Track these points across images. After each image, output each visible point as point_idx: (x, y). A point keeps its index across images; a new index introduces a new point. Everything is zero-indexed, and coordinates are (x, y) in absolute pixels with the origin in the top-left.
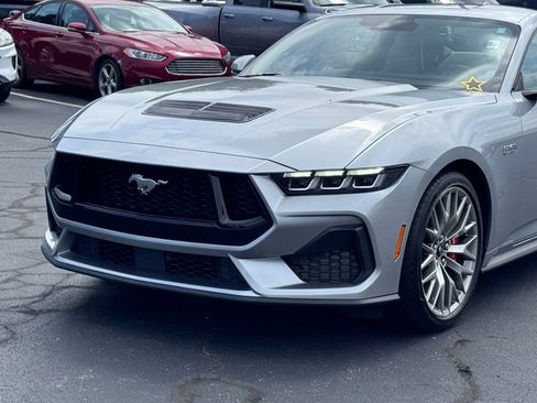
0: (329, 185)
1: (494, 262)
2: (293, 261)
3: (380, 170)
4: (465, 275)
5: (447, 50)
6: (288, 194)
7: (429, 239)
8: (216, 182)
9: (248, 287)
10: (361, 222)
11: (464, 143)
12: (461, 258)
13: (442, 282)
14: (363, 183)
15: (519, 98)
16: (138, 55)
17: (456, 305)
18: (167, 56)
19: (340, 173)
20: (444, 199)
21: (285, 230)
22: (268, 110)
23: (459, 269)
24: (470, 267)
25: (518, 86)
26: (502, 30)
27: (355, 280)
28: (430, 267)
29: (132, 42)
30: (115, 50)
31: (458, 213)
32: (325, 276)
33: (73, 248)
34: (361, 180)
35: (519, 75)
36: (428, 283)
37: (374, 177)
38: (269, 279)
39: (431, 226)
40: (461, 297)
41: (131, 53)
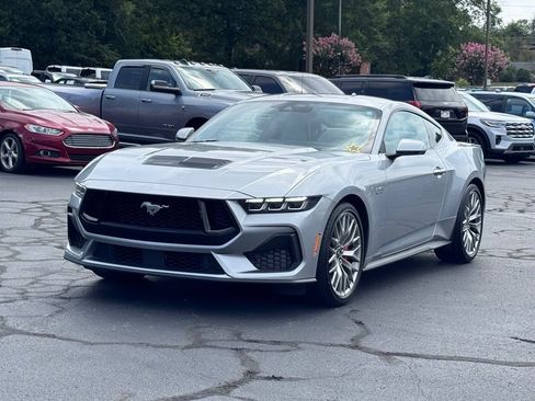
0: (274, 207)
1: (370, 266)
2: (251, 256)
3: (305, 198)
4: (354, 271)
5: (324, 127)
6: (249, 213)
7: (333, 245)
8: (203, 205)
9: (223, 273)
10: (294, 230)
11: (352, 185)
12: (351, 259)
13: (340, 274)
14: (294, 207)
15: (383, 157)
16: (37, 129)
17: (348, 290)
18: (64, 130)
19: (281, 200)
20: (342, 219)
21: (248, 235)
22: (229, 161)
23: (350, 266)
24: (356, 266)
25: (382, 150)
26: (370, 113)
27: (290, 268)
28: (333, 263)
29: (33, 119)
30: (16, 125)
31: (350, 229)
32: (271, 265)
33: (94, 255)
34: (292, 205)
35: (383, 142)
36: (333, 273)
37: (301, 203)
38: (237, 268)
39: (335, 236)
40: (352, 285)
41: (32, 128)
